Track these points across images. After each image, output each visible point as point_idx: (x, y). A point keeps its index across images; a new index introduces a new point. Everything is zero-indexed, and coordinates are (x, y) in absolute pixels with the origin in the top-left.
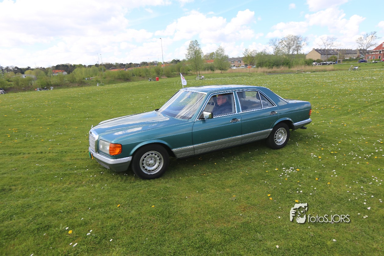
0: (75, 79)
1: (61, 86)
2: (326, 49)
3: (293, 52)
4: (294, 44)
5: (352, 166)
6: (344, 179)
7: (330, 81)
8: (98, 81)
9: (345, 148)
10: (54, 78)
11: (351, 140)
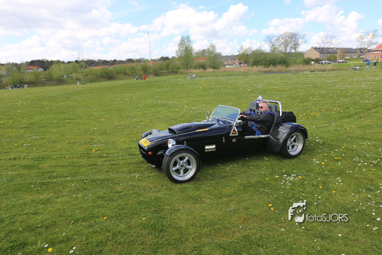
0: (52, 76)
1: (36, 84)
2: (326, 47)
3: (290, 50)
4: (291, 41)
5: (358, 173)
6: (350, 187)
7: (330, 81)
8: (78, 79)
9: (349, 153)
10: (29, 75)
11: (355, 145)
